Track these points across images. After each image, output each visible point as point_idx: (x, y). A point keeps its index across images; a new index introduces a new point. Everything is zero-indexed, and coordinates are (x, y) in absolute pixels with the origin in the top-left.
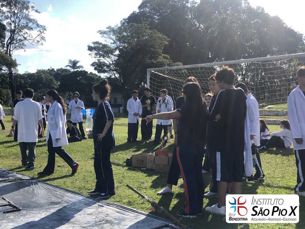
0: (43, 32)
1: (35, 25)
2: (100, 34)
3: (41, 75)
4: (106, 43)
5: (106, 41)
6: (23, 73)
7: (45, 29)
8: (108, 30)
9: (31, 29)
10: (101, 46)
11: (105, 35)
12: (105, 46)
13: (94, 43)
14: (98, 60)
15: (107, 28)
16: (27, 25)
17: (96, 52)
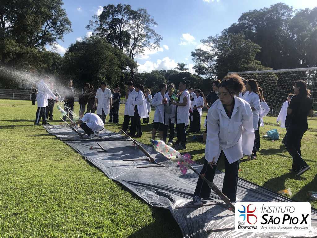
0: (159, 40)
1: (153, 34)
2: (202, 42)
3: (155, 75)
4: (206, 50)
5: (206, 48)
6: (142, 73)
7: (161, 38)
8: (209, 39)
9: (150, 37)
10: (202, 52)
11: (206, 44)
12: (205, 53)
13: (197, 50)
14: (199, 64)
15: (208, 38)
16: (147, 35)
17: (198, 57)
